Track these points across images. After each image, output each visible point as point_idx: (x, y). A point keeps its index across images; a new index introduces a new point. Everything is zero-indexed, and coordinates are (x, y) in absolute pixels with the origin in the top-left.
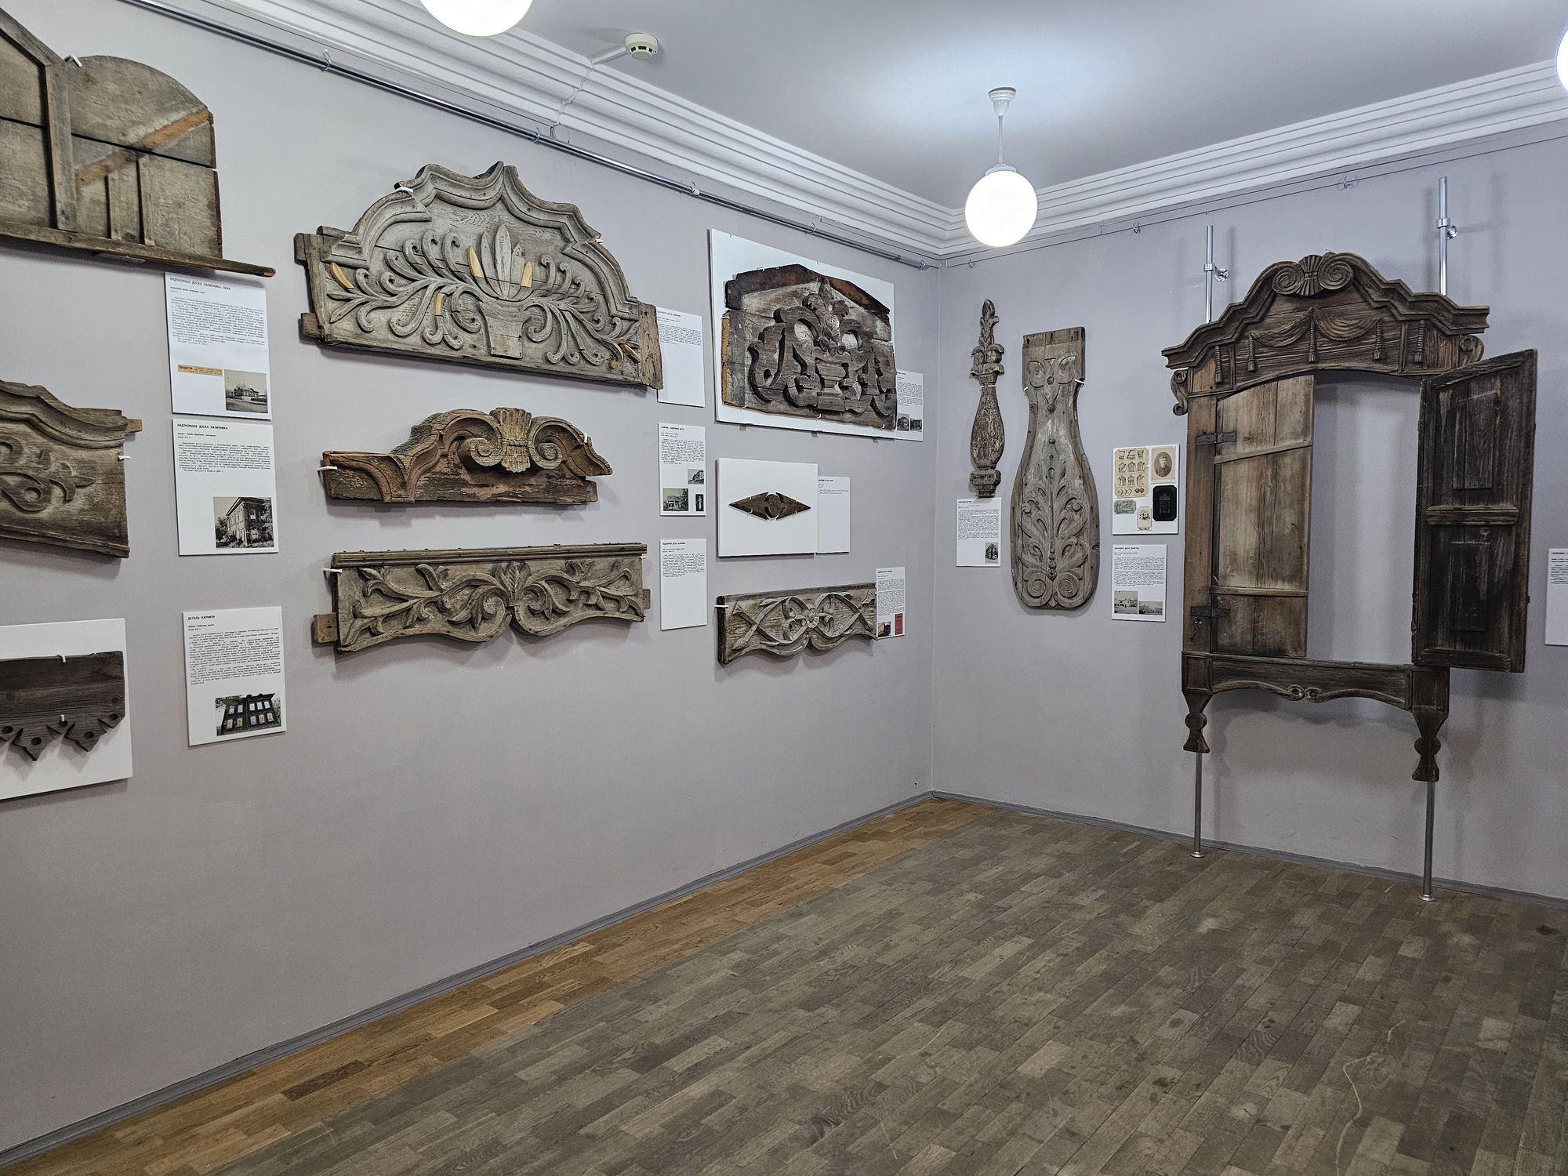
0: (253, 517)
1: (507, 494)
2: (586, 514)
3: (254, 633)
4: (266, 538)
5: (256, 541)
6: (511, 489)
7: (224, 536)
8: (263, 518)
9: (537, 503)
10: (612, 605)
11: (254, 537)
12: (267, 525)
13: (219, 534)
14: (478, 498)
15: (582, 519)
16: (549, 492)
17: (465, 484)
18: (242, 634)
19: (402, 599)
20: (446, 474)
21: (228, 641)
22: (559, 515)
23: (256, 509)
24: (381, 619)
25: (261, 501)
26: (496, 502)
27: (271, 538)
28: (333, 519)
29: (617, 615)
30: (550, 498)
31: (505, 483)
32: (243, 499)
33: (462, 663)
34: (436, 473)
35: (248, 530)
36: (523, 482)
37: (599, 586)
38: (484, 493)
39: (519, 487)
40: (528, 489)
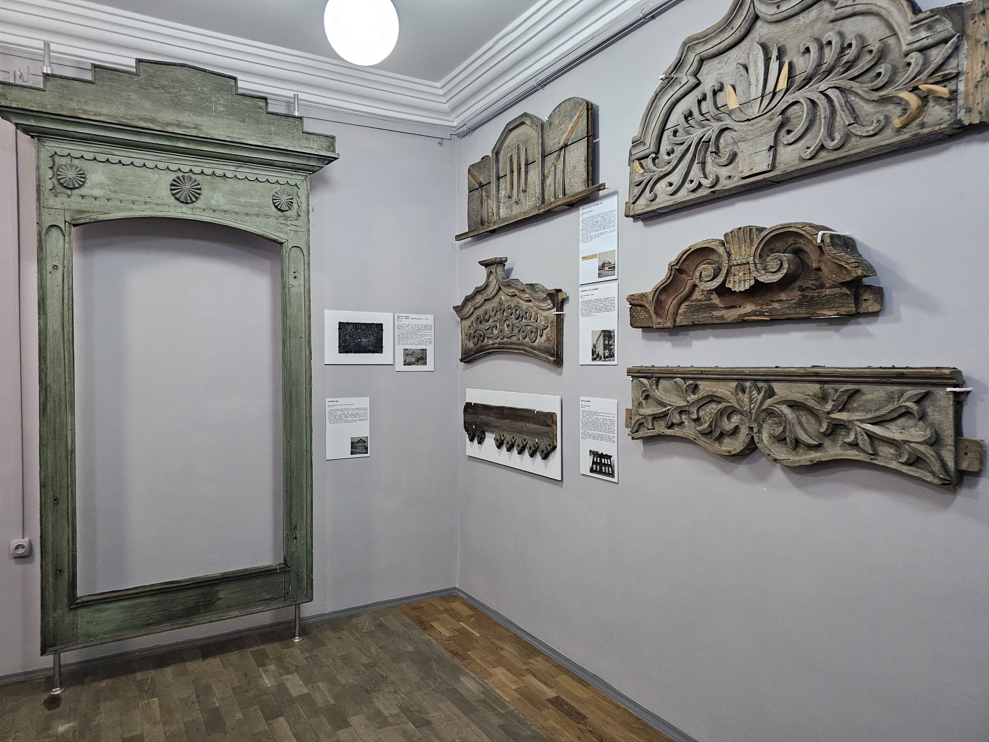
0: (606, 342)
1: (754, 313)
2: (875, 328)
3: (605, 415)
4: (612, 356)
5: (607, 357)
6: (758, 308)
7: (595, 356)
8: (611, 342)
9: (790, 320)
10: (892, 451)
11: (607, 355)
12: (612, 347)
13: (593, 352)
14: (726, 319)
15: (869, 335)
16: (801, 306)
17: (715, 307)
18: (601, 414)
19: (663, 405)
20: (701, 300)
21: (595, 417)
22: (837, 331)
23: (608, 335)
24: (650, 418)
25: (610, 332)
26: (743, 323)
27: (614, 356)
28: (644, 342)
29: (894, 465)
30: (803, 313)
31: (752, 302)
32: (603, 331)
33: (728, 472)
34: (693, 301)
35: (604, 350)
36: (772, 299)
37: (862, 421)
38: (732, 315)
39: (768, 304)
40: (776, 305)
